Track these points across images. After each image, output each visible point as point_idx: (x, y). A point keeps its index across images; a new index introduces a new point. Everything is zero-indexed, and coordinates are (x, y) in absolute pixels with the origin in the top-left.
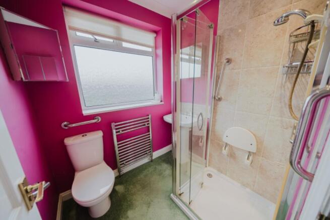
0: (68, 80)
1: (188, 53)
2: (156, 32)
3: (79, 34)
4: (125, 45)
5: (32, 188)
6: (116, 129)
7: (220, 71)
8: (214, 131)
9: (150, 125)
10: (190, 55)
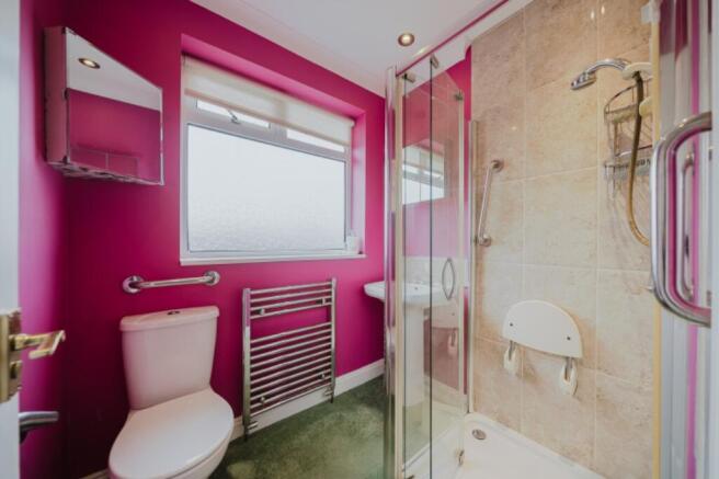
0: (162, 183)
1: (417, 163)
2: (354, 118)
3: (202, 105)
4: (291, 134)
5: (28, 342)
6: (253, 305)
7: (483, 183)
8: (479, 316)
9: (333, 304)
10: (420, 167)
